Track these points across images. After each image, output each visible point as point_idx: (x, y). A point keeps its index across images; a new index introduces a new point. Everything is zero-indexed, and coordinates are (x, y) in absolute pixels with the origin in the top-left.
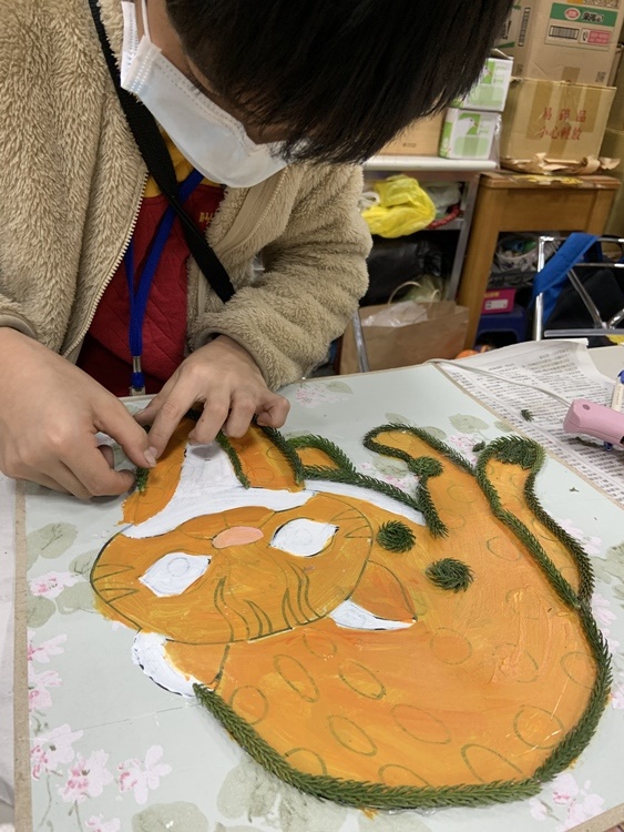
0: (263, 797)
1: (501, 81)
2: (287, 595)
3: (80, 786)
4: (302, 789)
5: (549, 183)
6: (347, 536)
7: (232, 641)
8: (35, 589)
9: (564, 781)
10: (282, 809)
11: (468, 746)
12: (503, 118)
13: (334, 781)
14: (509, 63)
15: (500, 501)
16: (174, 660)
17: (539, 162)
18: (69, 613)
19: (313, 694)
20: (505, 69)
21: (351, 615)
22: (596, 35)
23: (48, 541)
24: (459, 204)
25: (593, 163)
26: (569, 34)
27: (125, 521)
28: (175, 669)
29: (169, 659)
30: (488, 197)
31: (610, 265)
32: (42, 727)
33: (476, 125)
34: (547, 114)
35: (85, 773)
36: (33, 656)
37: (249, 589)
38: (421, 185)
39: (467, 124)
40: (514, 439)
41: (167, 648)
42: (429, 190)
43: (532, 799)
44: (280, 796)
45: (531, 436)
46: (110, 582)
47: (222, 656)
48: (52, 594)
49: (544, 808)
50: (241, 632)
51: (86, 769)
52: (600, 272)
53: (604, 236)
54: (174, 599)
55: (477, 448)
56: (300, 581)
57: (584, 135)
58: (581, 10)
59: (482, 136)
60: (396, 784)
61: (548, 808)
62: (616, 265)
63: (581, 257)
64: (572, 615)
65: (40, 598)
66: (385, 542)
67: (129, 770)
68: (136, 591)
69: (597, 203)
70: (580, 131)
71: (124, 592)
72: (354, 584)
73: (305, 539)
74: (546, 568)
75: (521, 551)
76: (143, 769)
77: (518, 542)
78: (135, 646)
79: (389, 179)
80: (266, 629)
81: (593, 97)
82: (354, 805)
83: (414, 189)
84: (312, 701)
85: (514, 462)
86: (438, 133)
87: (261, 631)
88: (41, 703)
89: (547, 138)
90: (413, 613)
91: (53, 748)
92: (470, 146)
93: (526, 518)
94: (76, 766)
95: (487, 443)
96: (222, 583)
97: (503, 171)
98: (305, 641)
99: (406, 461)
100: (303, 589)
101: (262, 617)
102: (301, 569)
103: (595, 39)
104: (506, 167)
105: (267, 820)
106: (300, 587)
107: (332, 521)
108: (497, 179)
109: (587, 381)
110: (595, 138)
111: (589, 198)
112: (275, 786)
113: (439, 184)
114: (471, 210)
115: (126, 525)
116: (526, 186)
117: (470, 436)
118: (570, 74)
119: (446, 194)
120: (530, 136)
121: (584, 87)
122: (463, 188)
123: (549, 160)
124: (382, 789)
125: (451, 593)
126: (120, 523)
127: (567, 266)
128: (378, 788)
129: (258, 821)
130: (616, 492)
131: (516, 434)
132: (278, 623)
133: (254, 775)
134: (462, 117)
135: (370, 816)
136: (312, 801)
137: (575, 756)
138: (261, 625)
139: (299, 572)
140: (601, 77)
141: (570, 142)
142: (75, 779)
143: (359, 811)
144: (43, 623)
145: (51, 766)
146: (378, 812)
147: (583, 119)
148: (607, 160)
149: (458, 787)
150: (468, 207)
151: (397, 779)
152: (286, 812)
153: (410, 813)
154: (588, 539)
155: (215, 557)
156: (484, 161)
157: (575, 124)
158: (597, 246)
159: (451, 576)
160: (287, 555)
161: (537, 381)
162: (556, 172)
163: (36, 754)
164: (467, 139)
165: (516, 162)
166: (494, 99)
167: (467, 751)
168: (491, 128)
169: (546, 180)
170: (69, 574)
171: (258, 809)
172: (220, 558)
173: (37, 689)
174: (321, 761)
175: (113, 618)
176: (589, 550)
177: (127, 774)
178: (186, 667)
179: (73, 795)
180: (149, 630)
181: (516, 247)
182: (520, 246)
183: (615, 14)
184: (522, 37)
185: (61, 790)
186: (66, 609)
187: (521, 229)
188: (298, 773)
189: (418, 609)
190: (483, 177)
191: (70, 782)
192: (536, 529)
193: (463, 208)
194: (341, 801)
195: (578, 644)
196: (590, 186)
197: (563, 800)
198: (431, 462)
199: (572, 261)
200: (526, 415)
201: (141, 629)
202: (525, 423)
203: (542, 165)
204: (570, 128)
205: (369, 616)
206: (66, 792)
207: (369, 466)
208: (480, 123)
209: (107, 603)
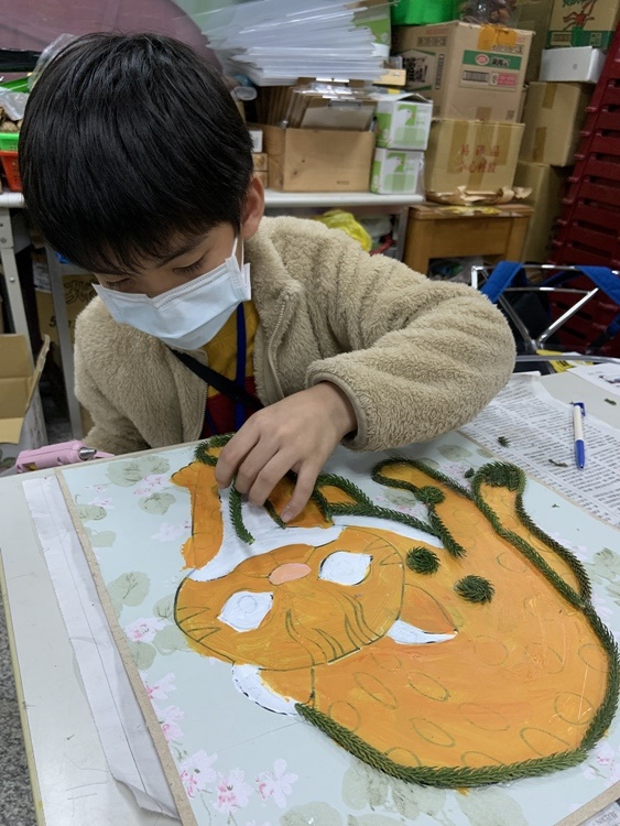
0: (378, 790)
1: (423, 123)
2: (347, 621)
3: (229, 800)
4: (407, 780)
5: (472, 214)
6: (381, 564)
7: (314, 665)
8: (131, 635)
9: (604, 747)
10: (394, 797)
11: (523, 730)
12: (425, 155)
13: (430, 769)
14: (429, 106)
15: (501, 521)
16: (271, 686)
17: (460, 194)
18: (170, 653)
19: (393, 703)
20: (425, 111)
21: (404, 633)
22: (503, 78)
23: (126, 590)
24: (391, 234)
25: (508, 193)
26: (481, 77)
27: (188, 566)
28: (274, 693)
29: (267, 686)
30: (418, 229)
31: (536, 289)
32: (183, 754)
33: (403, 163)
34: (464, 151)
35: (230, 789)
36: (152, 694)
37: (314, 618)
38: (357, 218)
39: (394, 162)
40: (497, 464)
41: (262, 676)
42: (363, 222)
43: (582, 765)
44: (390, 787)
45: (510, 461)
46: (194, 624)
47: (310, 678)
48: (148, 638)
49: (593, 770)
50: (318, 656)
51: (229, 785)
52: (526, 295)
53: (527, 263)
54: (252, 633)
55: (469, 475)
56: (355, 608)
57: (498, 168)
58: (490, 55)
59: (409, 173)
60: (478, 766)
61: (596, 769)
62: (542, 289)
63: (508, 283)
64: (579, 613)
65: (139, 643)
66: (416, 566)
67: (265, 782)
68: (219, 629)
69: (514, 229)
70: (495, 164)
71: (209, 631)
72: (399, 606)
73: (347, 569)
74: (550, 576)
75: (526, 563)
76: (275, 780)
77: (521, 555)
78: (234, 677)
79: (326, 214)
80: (339, 653)
81: (505, 134)
82: (449, 787)
83: (351, 223)
84: (394, 708)
85: (503, 485)
86: (368, 171)
87: (335, 653)
88: (174, 735)
89: (466, 173)
90: (452, 625)
91: (197, 771)
92: (398, 183)
93: (523, 534)
94: (221, 784)
95: (476, 470)
96: (289, 615)
97: (429, 203)
98: (374, 658)
99: (412, 491)
100: (359, 614)
101: (331, 641)
102: (352, 595)
103: (504, 81)
104: (431, 199)
105: (386, 807)
106: (356, 613)
107: (365, 551)
108: (424, 211)
109: (547, 407)
110: (508, 170)
111: (507, 224)
112: (385, 780)
113: (371, 217)
114: (403, 239)
115: (190, 570)
116: (450, 216)
117: (460, 464)
118: (484, 114)
119: (379, 225)
120: (450, 170)
121: (496, 124)
122: (394, 220)
123: (469, 192)
124: (469, 771)
125: (479, 606)
126: (184, 568)
127: (498, 292)
128: (466, 770)
129: (379, 809)
130: (591, 506)
131: (498, 460)
132: (348, 646)
133: (364, 772)
134: (390, 156)
135: (464, 794)
136: (416, 787)
137: (607, 727)
138: (334, 649)
139: (351, 599)
140: (510, 115)
141: (486, 175)
142: (223, 794)
143: (455, 791)
144: (150, 665)
145: (200, 786)
146: (470, 789)
147: (496, 154)
148: (520, 190)
149: (525, 762)
150: (399, 236)
151: (477, 762)
152: (399, 799)
153: (493, 787)
154: (576, 548)
155: (276, 592)
156: (411, 196)
157: (490, 159)
158: (522, 272)
159: (476, 591)
160: (336, 585)
161: (504, 410)
162: (476, 203)
163: (185, 778)
164: (395, 176)
165: (439, 194)
166: (418, 138)
167: (524, 733)
168: (416, 165)
169: (469, 211)
170: (156, 619)
171: (377, 800)
172: (279, 592)
173: (166, 723)
174: (414, 755)
175: (208, 655)
176: (579, 557)
177: (264, 785)
178: (284, 691)
179: (226, 808)
180: (242, 663)
181: (444, 271)
182: (448, 270)
183: (520, 58)
184: (438, 81)
185: (215, 805)
186: (165, 651)
187: (449, 255)
188: (401, 767)
189: (457, 623)
190: (411, 210)
191: (220, 798)
192: (534, 542)
193: (395, 237)
194: (439, 785)
195: (589, 637)
196: (507, 214)
197: (605, 762)
198: (435, 491)
199: (501, 287)
200: (502, 442)
201: (234, 662)
202: (504, 450)
203: (463, 197)
204: (485, 162)
205: (419, 632)
206: (220, 806)
207: (382, 498)
208: (406, 161)
209: (198, 641)
